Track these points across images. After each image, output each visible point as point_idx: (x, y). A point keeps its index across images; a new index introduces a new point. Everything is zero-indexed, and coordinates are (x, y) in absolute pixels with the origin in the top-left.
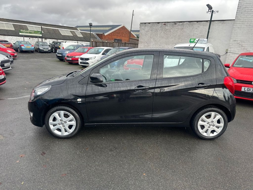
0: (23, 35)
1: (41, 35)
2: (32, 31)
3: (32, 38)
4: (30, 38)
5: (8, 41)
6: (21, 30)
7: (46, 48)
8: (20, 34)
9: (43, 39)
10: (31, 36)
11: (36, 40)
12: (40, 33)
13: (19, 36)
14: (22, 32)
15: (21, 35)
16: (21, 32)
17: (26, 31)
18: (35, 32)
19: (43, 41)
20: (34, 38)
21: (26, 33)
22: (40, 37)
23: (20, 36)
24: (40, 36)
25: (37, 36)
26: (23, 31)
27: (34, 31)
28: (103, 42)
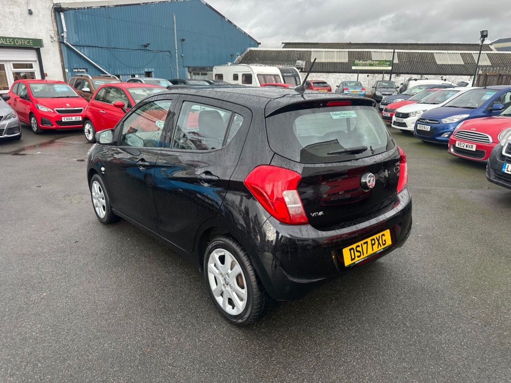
0: (358, 70)
1: (390, 68)
2: (375, 61)
3: (372, 75)
4: (369, 75)
5: (326, 83)
6: (357, 62)
7: (387, 93)
8: (354, 68)
9: (393, 76)
10: (372, 70)
11: (379, 77)
12: (389, 63)
13: (350, 73)
14: (357, 64)
15: (355, 70)
16: (355, 65)
17: (364, 62)
18: (381, 63)
19: (392, 80)
20: (377, 75)
21: (363, 66)
22: (387, 72)
23: (352, 73)
24: (389, 70)
25: (383, 70)
26: (359, 62)
27: (377, 61)
28: (500, 75)
